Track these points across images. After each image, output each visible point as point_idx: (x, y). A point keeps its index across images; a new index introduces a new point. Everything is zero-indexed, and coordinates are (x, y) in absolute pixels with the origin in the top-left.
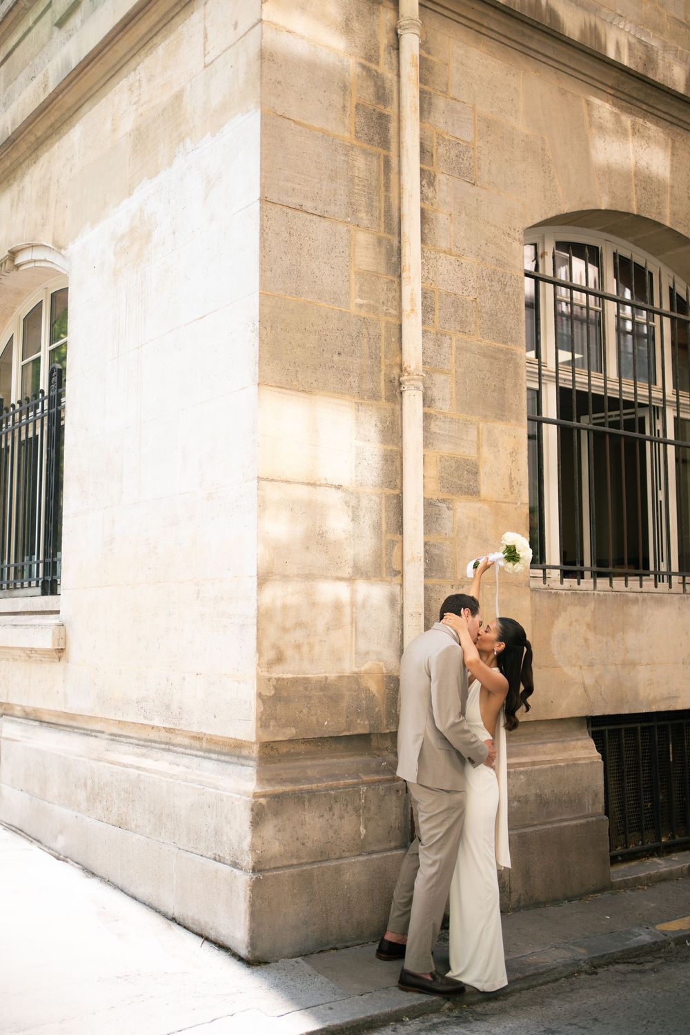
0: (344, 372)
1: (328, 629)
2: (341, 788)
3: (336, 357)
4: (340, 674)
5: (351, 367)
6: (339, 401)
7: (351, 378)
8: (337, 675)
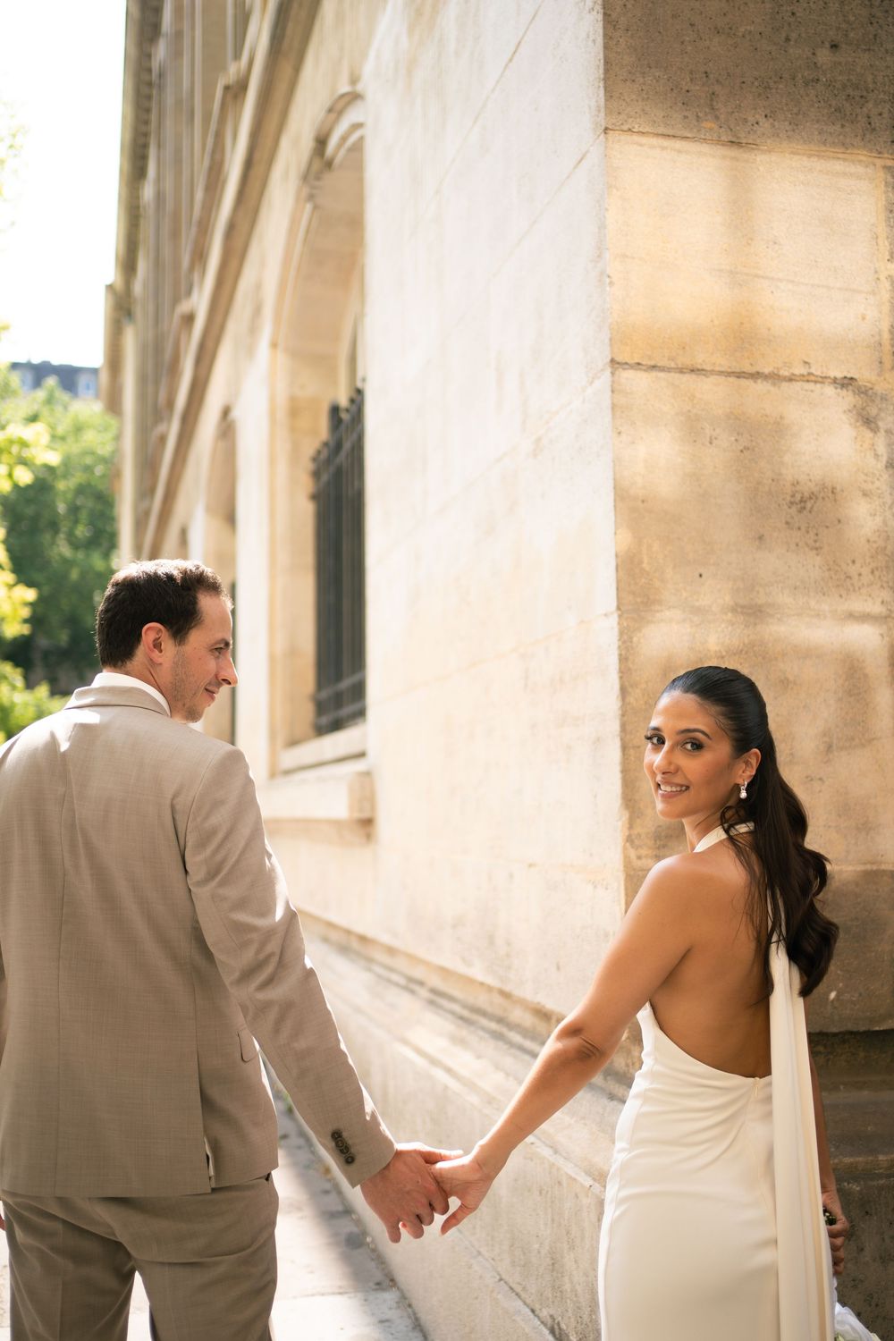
0: (850, 91)
1: (829, 748)
2: (880, 1176)
3: (824, 56)
4: (869, 867)
5: (870, 79)
6: (838, 166)
7: (870, 105)
8: (860, 868)
